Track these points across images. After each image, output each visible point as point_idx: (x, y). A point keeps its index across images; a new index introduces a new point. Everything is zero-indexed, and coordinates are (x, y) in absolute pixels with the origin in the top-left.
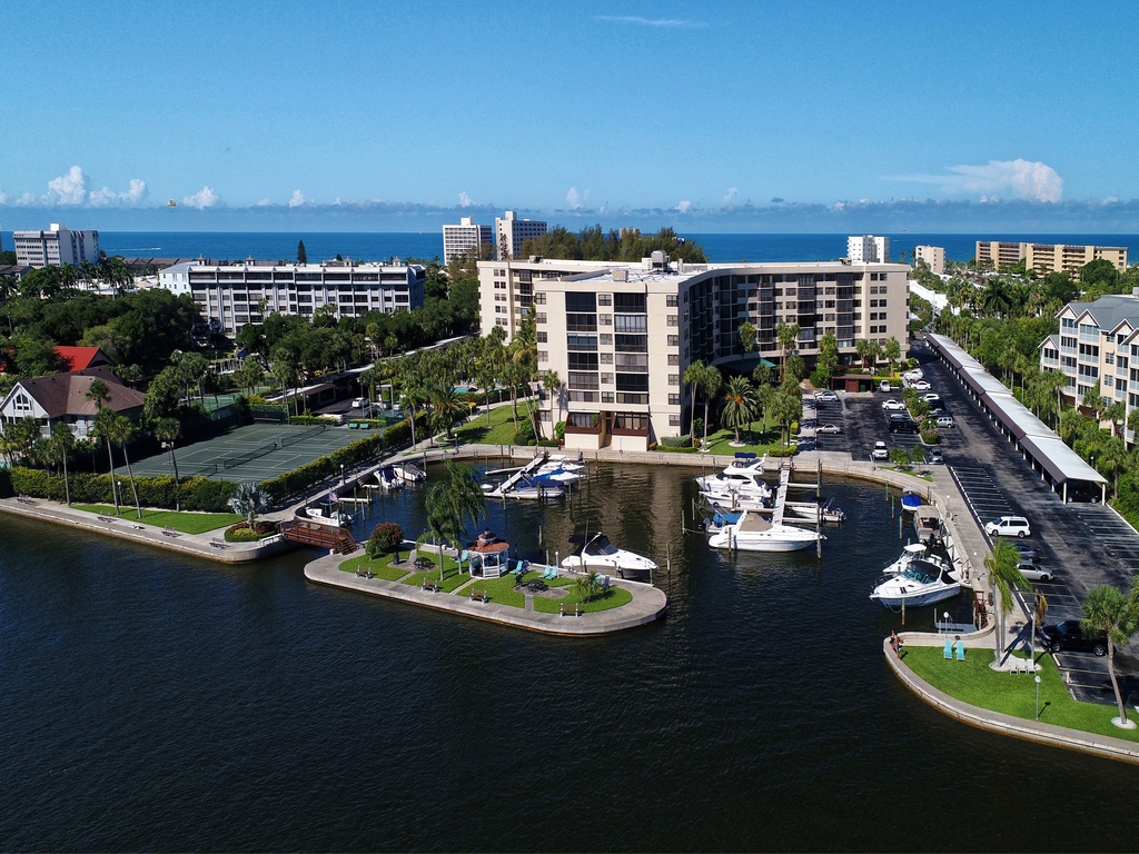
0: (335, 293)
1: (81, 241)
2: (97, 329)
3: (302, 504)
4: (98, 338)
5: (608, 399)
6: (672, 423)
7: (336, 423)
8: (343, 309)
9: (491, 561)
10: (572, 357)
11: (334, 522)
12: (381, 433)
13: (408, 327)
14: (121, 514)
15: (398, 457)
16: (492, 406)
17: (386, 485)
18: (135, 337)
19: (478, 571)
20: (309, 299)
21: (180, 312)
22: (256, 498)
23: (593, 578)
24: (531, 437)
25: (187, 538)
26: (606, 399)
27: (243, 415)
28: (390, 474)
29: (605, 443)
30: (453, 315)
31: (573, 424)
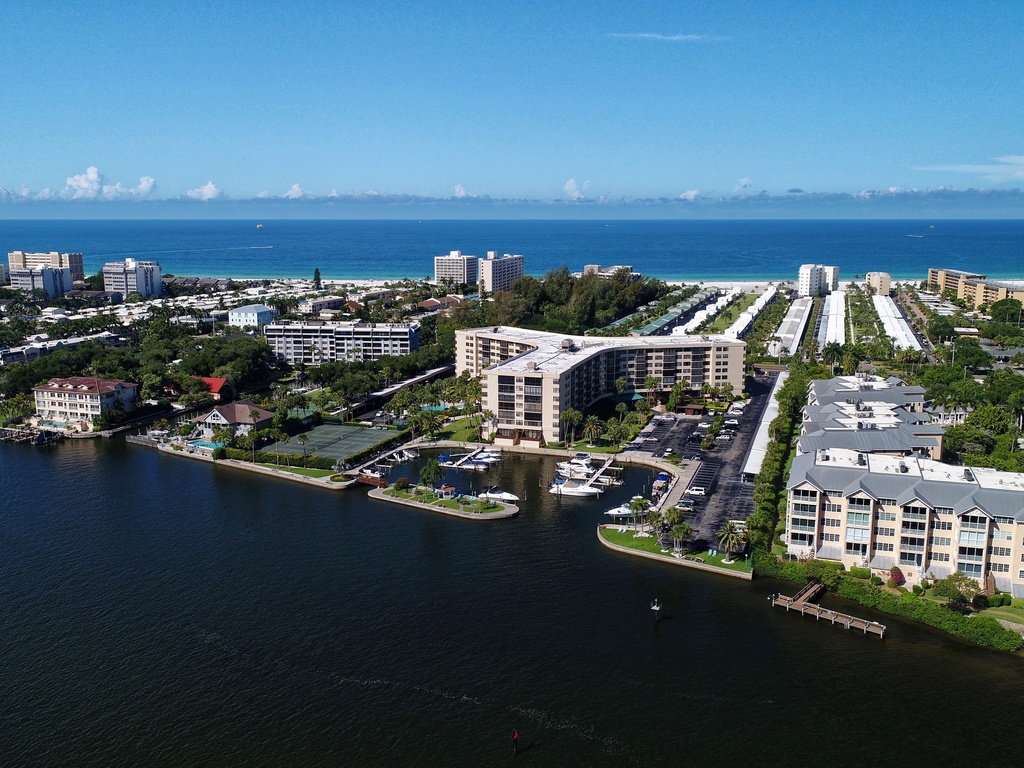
0: (361, 342)
1: (151, 273)
2: (223, 368)
3: (361, 467)
4: (223, 373)
5: (519, 423)
6: (554, 435)
7: (369, 426)
8: (365, 351)
9: (447, 494)
10: (500, 404)
11: (377, 475)
12: (395, 434)
13: (408, 366)
14: (280, 468)
15: (405, 446)
16: (457, 418)
17: (399, 460)
18: (243, 372)
19: (441, 497)
20: (343, 345)
21: (264, 354)
22: (345, 466)
23: (488, 501)
24: (477, 438)
25: (313, 479)
26: (519, 422)
27: (317, 420)
28: (401, 454)
29: (517, 443)
30: (438, 356)
31: (499, 434)
